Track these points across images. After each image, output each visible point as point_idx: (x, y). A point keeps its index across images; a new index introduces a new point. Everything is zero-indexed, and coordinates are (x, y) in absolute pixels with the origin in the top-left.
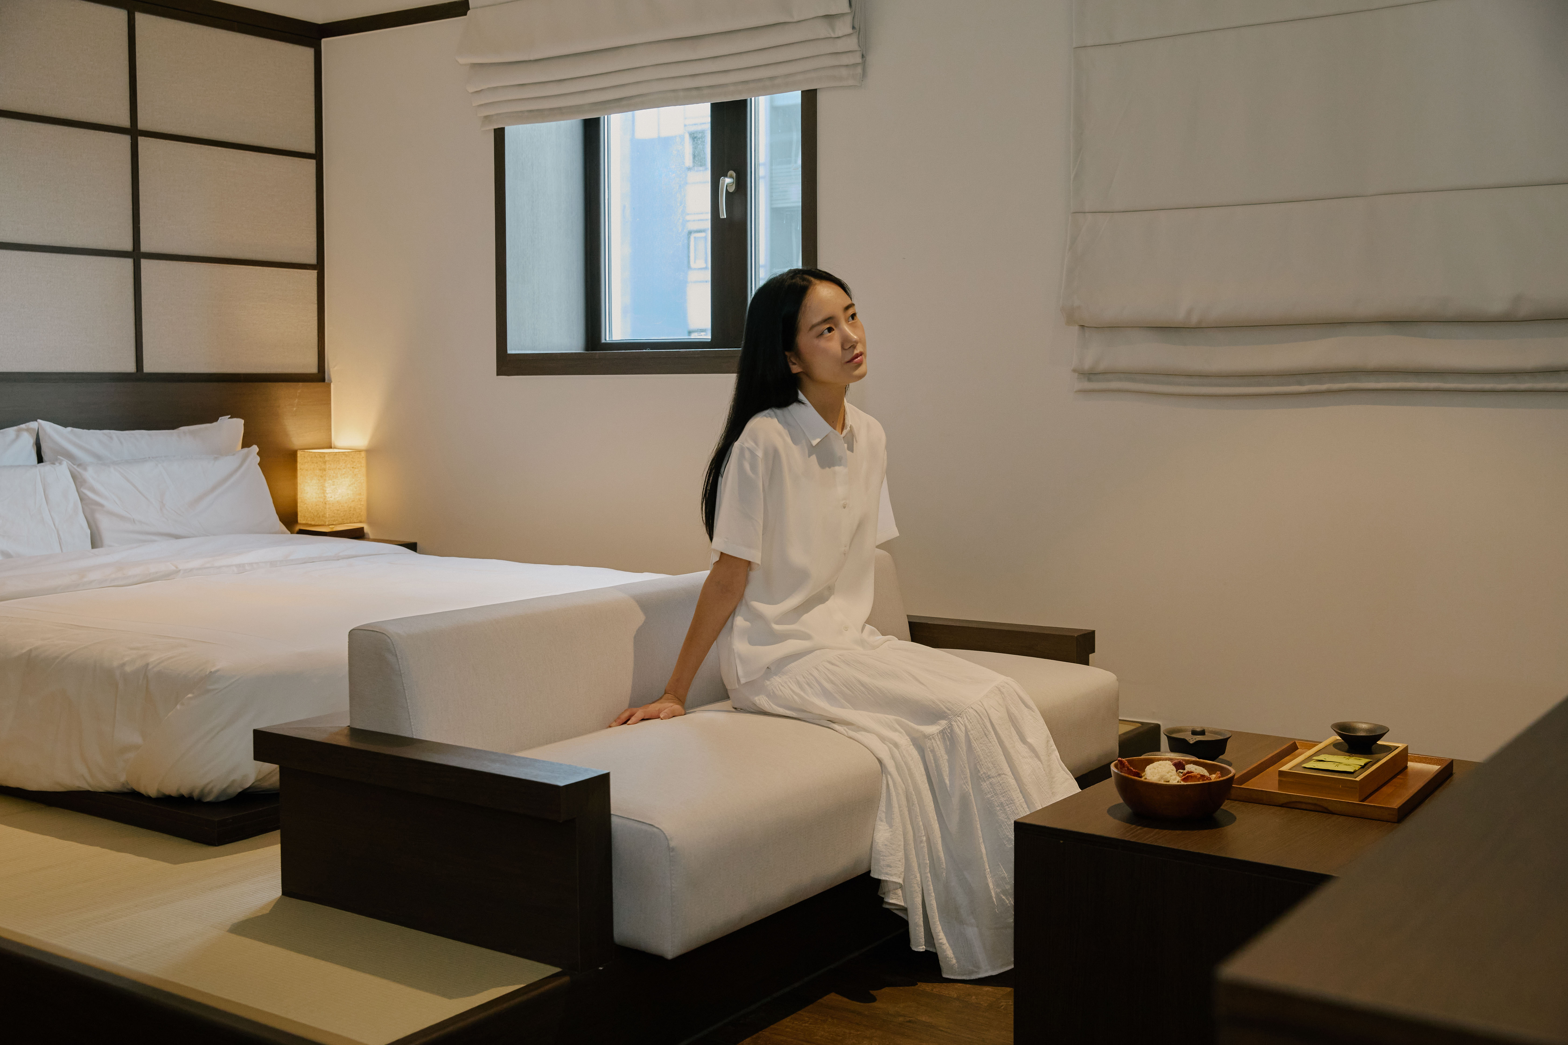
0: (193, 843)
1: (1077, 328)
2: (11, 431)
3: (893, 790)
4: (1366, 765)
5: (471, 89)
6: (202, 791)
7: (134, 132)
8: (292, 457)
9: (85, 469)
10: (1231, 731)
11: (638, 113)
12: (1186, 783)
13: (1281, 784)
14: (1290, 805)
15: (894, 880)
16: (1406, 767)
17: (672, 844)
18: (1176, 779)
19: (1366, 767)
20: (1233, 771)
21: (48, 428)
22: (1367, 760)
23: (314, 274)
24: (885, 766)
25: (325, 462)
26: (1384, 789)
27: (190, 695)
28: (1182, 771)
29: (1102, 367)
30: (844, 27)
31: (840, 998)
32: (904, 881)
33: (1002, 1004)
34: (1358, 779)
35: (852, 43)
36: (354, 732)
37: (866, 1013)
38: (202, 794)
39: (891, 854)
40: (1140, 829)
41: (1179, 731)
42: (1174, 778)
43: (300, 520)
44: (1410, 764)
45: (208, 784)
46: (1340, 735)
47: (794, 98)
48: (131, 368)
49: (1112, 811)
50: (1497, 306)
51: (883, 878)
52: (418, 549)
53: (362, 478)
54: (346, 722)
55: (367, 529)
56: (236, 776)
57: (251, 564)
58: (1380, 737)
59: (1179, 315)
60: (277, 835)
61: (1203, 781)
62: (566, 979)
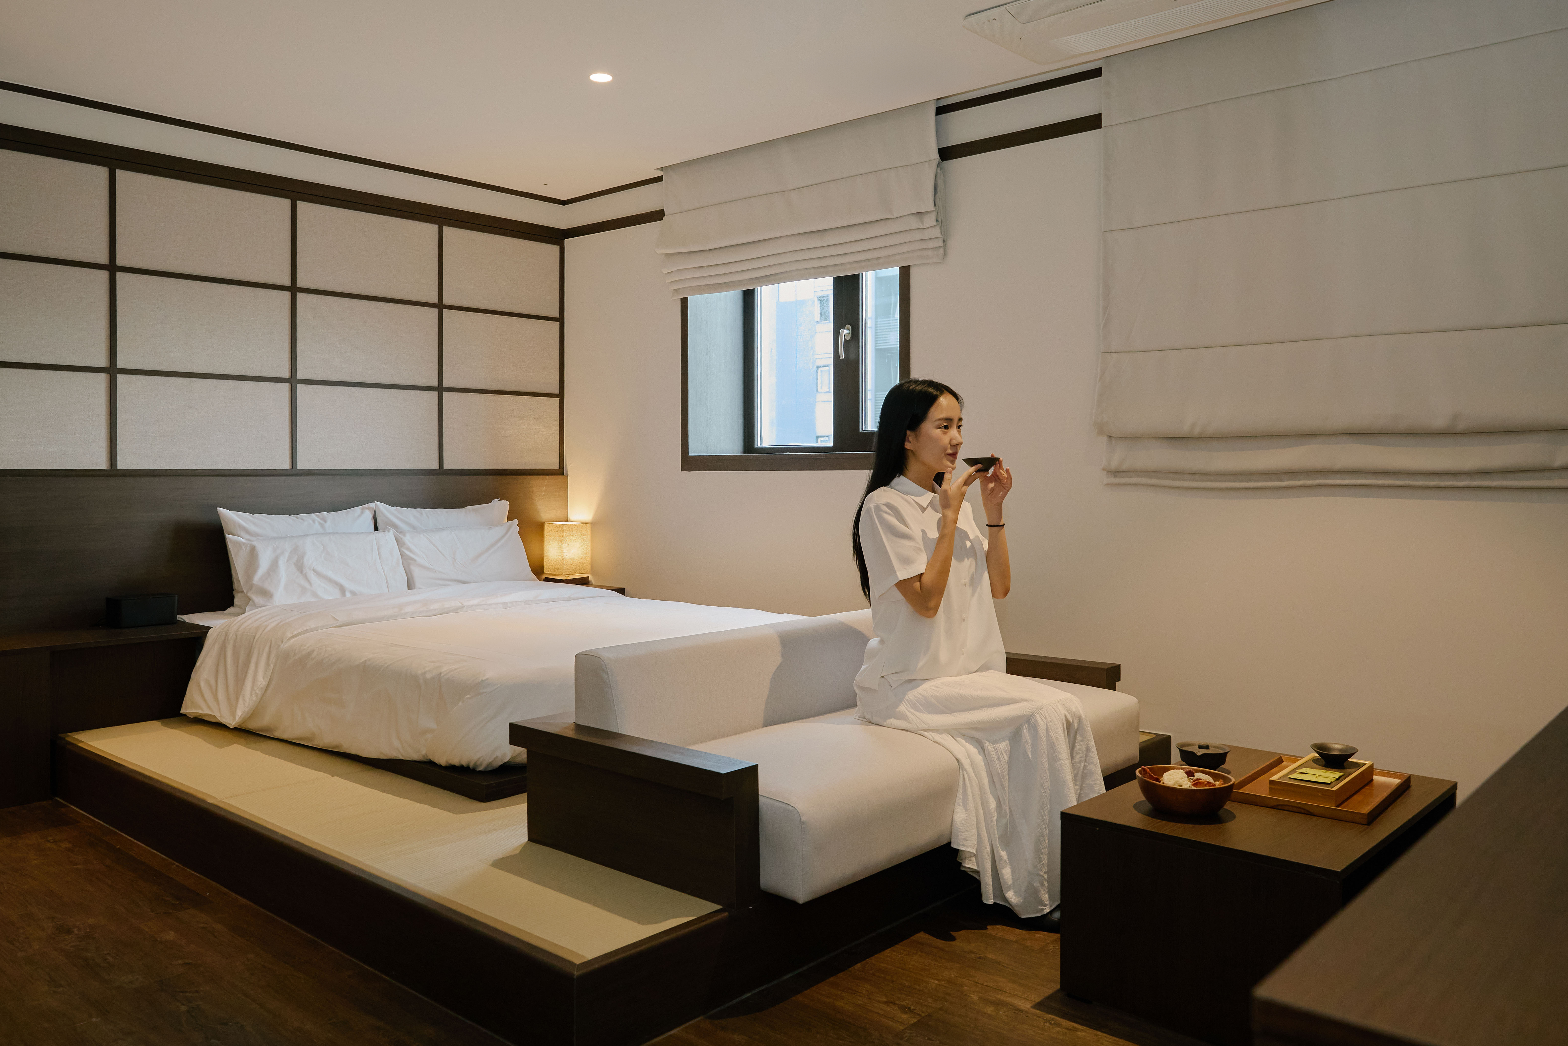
0: (470, 800)
1: (1105, 438)
2: (358, 509)
3: (968, 782)
4: (1340, 777)
5: (665, 271)
6: (476, 763)
7: (440, 306)
8: (541, 526)
9: (404, 535)
10: (1229, 746)
11: (780, 285)
12: (1196, 788)
13: (1271, 790)
14: (1278, 807)
15: (969, 850)
16: (1372, 780)
17: (804, 819)
18: (1187, 784)
19: (1341, 779)
20: (1233, 780)
21: (381, 507)
22: (1341, 774)
23: (557, 400)
24: (962, 764)
25: (563, 531)
26: (1356, 797)
27: (468, 696)
28: (1192, 778)
29: (1124, 467)
30: (930, 221)
31: (927, 936)
32: (977, 852)
33: (1051, 948)
34: (1334, 789)
35: (936, 232)
36: (579, 727)
37: (947, 949)
38: (475, 765)
39: (967, 831)
40: (1160, 822)
41: (1189, 745)
42: (1186, 784)
43: (546, 571)
44: (1375, 777)
45: (479, 758)
46: (1318, 753)
47: (895, 271)
48: (435, 466)
49: (1136, 806)
50: (1439, 422)
51: (961, 848)
52: (625, 594)
53: (588, 542)
54: (572, 720)
55: (591, 578)
56: (498, 754)
57: (512, 603)
58: (1350, 756)
59: (1185, 429)
60: (524, 796)
61: (1209, 787)
62: (726, 914)
